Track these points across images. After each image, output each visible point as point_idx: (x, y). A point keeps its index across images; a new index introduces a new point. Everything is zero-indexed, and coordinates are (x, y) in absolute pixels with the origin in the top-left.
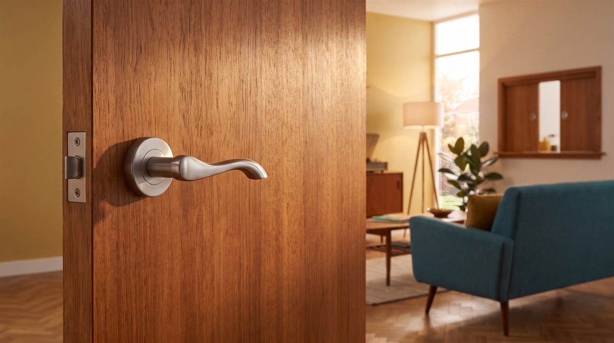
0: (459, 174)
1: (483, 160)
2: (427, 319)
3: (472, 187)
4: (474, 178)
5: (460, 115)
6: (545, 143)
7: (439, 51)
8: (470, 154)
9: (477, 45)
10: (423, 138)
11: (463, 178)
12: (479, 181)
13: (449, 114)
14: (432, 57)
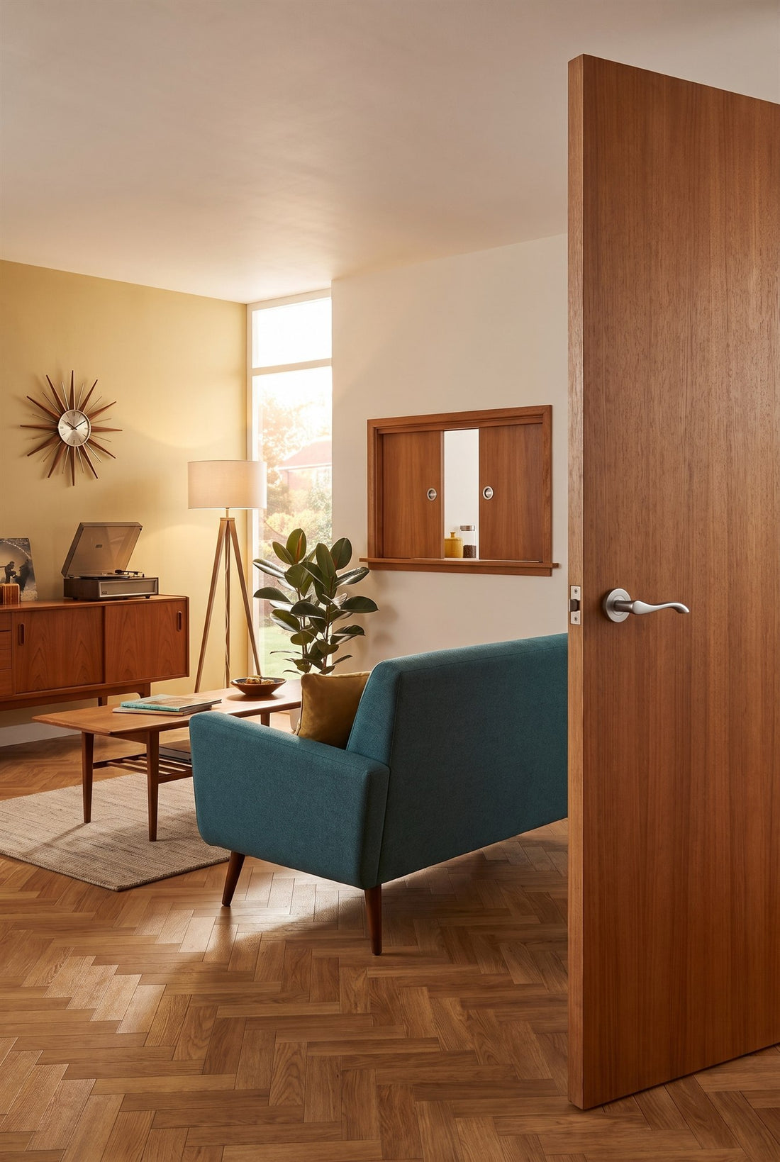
0: (295, 601)
1: (339, 573)
2: (226, 919)
3: (321, 625)
4: (323, 607)
5: (297, 473)
6: (453, 541)
7: (257, 361)
8: (314, 561)
9: (328, 354)
10: (228, 530)
11: (302, 608)
12: (333, 614)
13: (277, 469)
14: (244, 374)
